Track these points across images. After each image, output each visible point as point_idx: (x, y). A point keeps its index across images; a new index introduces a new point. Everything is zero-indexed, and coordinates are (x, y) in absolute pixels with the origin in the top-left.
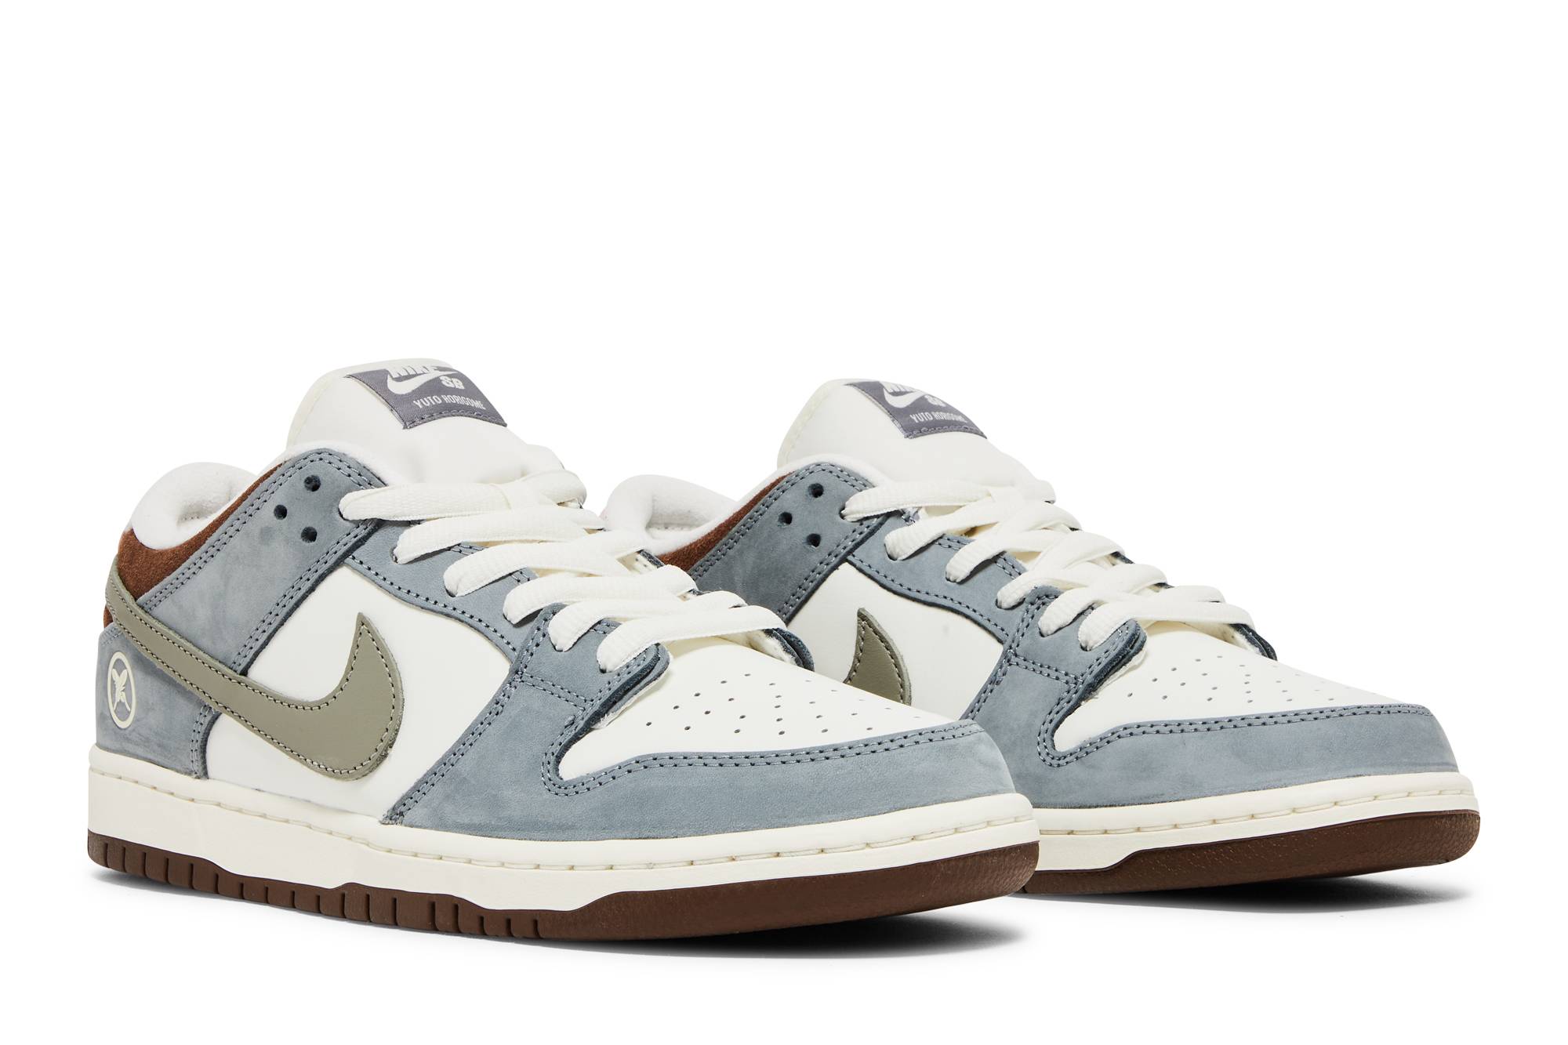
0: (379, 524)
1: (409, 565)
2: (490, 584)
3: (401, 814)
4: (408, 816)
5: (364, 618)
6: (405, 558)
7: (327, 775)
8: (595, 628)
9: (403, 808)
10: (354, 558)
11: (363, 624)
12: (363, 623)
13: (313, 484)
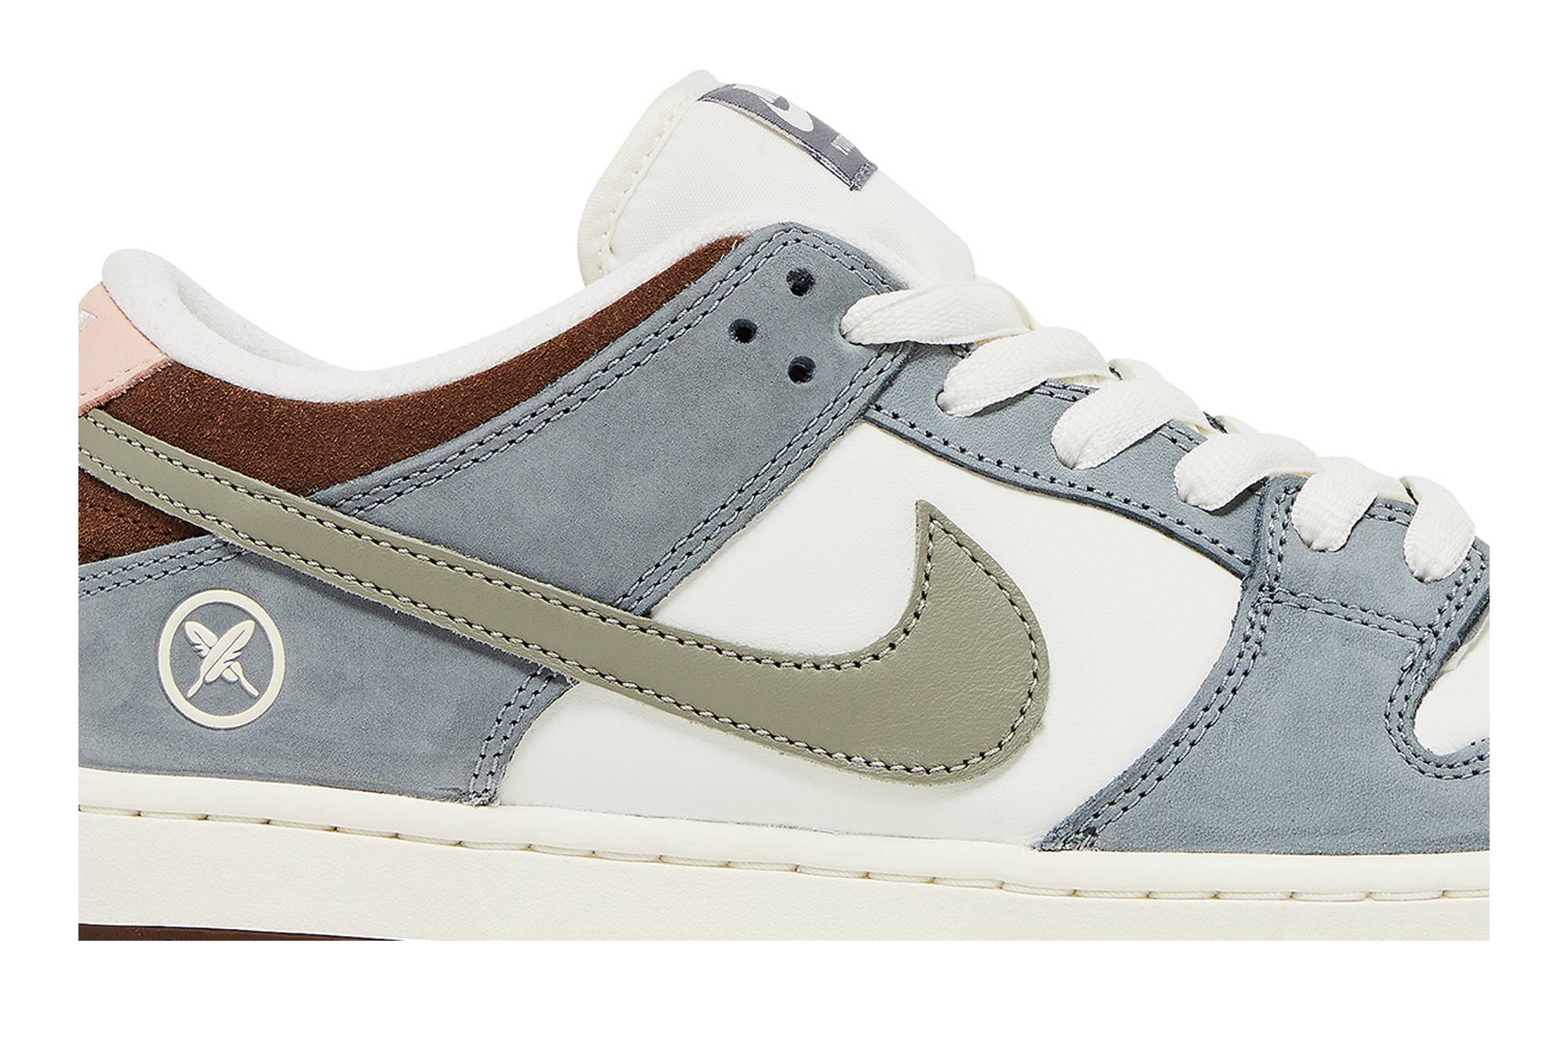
0: (914, 351)
1: (978, 419)
2: (1131, 446)
3: (1092, 831)
4: (1107, 834)
5: (928, 505)
6: (966, 407)
7: (893, 778)
8: (1372, 512)
9: (1094, 822)
10: (879, 409)
11: (932, 520)
12: (929, 515)
13: (801, 284)
